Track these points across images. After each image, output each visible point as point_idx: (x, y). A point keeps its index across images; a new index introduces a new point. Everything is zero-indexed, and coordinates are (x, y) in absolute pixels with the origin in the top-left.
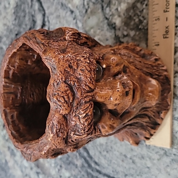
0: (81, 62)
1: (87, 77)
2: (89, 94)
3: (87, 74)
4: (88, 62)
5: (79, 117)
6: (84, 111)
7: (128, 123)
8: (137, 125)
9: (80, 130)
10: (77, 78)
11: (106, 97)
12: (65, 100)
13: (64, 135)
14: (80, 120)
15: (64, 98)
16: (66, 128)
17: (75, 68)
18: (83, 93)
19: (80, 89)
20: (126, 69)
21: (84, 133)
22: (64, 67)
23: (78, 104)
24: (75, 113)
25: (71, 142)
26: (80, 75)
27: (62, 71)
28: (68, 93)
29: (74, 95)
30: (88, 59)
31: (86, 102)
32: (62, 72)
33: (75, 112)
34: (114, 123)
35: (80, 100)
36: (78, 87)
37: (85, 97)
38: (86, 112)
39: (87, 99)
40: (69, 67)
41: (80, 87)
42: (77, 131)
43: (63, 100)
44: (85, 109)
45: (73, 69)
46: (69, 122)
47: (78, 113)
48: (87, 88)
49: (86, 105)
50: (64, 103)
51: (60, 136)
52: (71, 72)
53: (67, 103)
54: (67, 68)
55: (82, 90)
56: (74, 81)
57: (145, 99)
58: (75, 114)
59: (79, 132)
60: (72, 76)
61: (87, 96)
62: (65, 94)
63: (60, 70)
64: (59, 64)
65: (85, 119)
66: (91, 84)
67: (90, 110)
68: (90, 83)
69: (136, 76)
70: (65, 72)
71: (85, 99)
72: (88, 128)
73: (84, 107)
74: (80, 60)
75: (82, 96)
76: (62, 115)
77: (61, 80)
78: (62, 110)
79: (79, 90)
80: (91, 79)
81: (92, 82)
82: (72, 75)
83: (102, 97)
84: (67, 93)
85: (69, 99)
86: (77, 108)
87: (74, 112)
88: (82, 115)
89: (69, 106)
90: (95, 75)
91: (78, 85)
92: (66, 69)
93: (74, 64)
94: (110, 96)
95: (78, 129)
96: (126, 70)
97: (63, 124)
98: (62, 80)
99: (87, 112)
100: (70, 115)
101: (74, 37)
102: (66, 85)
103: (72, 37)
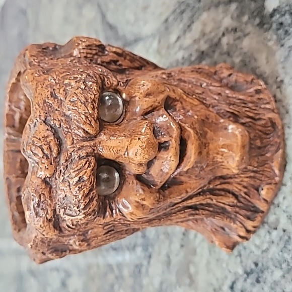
0: (70, 87)
1: (79, 113)
2: (85, 143)
3: (80, 107)
4: (83, 87)
5: (69, 182)
6: (77, 172)
7: (185, 204)
8: (211, 209)
9: (72, 207)
10: (65, 115)
11: (119, 149)
12: (43, 152)
13: (47, 213)
14: (70, 189)
15: (42, 150)
16: (49, 201)
17: (62, 99)
18: (75, 142)
19: (69, 133)
20: (176, 103)
21: (79, 211)
22: (44, 96)
23: (66, 161)
24: (63, 176)
25: (67, 227)
26: (69, 110)
27: (40, 103)
28: (48, 140)
29: (60, 145)
30: (83, 82)
31: (80, 158)
32: (41, 105)
33: (64, 173)
34: (143, 199)
35: (71, 154)
36: (66, 130)
37: (79, 149)
38: (79, 174)
39: (83, 153)
40: (51, 97)
41: (70, 131)
42: (68, 208)
43: (41, 152)
44: (78, 170)
45: (58, 100)
46: (54, 191)
47: (67, 175)
48: (81, 133)
49: (79, 163)
50: (43, 157)
51: (41, 215)
52: (55, 104)
53: (48, 158)
54: (48, 98)
55: (73, 136)
56: (59, 121)
57: (214, 158)
58: (62, 178)
59: (71, 210)
60: (57, 112)
61: (83, 146)
62: (43, 143)
63: (37, 102)
64: (36, 91)
65: (78, 187)
66: (88, 125)
67: (86, 172)
68: (85, 123)
69: (196, 117)
70: (45, 105)
71: (80, 152)
72: (84, 203)
73: (77, 166)
74: (70, 85)
75: (74, 147)
76: (41, 178)
77: (38, 119)
78: (40, 169)
79: (68, 135)
80: (87, 117)
81: (88, 122)
82: (56, 109)
83: (111, 150)
84: (46, 141)
85: (51, 152)
86: (67, 167)
87: (62, 174)
88: (73, 180)
89: (51, 164)
90: (93, 109)
91: (67, 128)
92: (47, 101)
93: (59, 90)
94: (126, 148)
95: (69, 205)
96: (176, 105)
97: (44, 194)
98: (40, 119)
99: (81, 175)
100: (56, 179)
101: (89, 51)
102: (47, 127)
103: (85, 51)
